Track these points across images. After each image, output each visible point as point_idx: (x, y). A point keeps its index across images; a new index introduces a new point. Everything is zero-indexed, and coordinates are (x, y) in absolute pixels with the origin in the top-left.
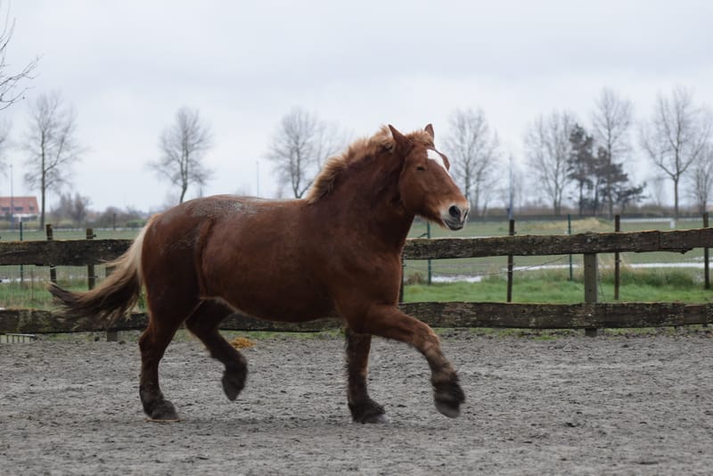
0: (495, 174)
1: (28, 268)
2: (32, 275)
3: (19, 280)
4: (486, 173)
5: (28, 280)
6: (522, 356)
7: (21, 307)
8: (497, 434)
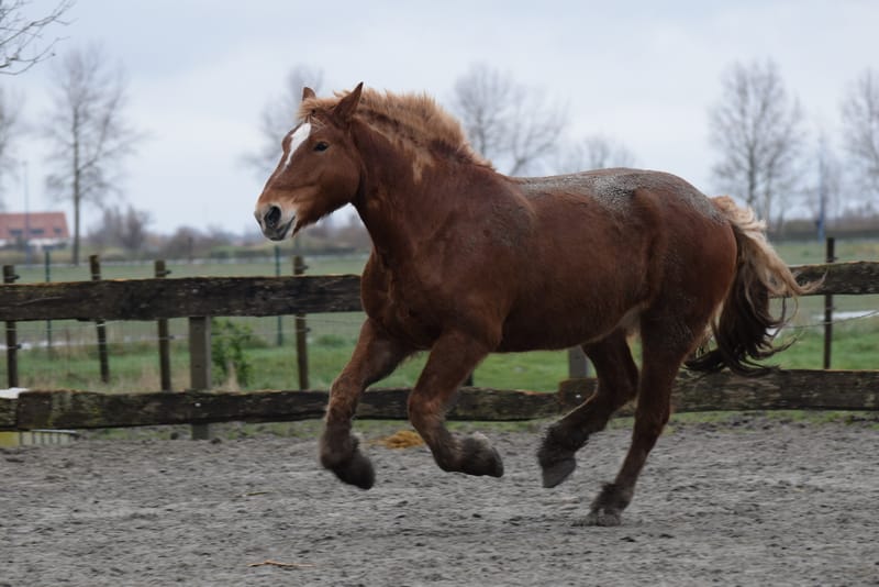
0: (797, 164)
1: (58, 325)
2: (68, 336)
3: (45, 344)
4: (781, 165)
5: (59, 344)
6: (854, 454)
7: (53, 387)
8: (822, 578)
